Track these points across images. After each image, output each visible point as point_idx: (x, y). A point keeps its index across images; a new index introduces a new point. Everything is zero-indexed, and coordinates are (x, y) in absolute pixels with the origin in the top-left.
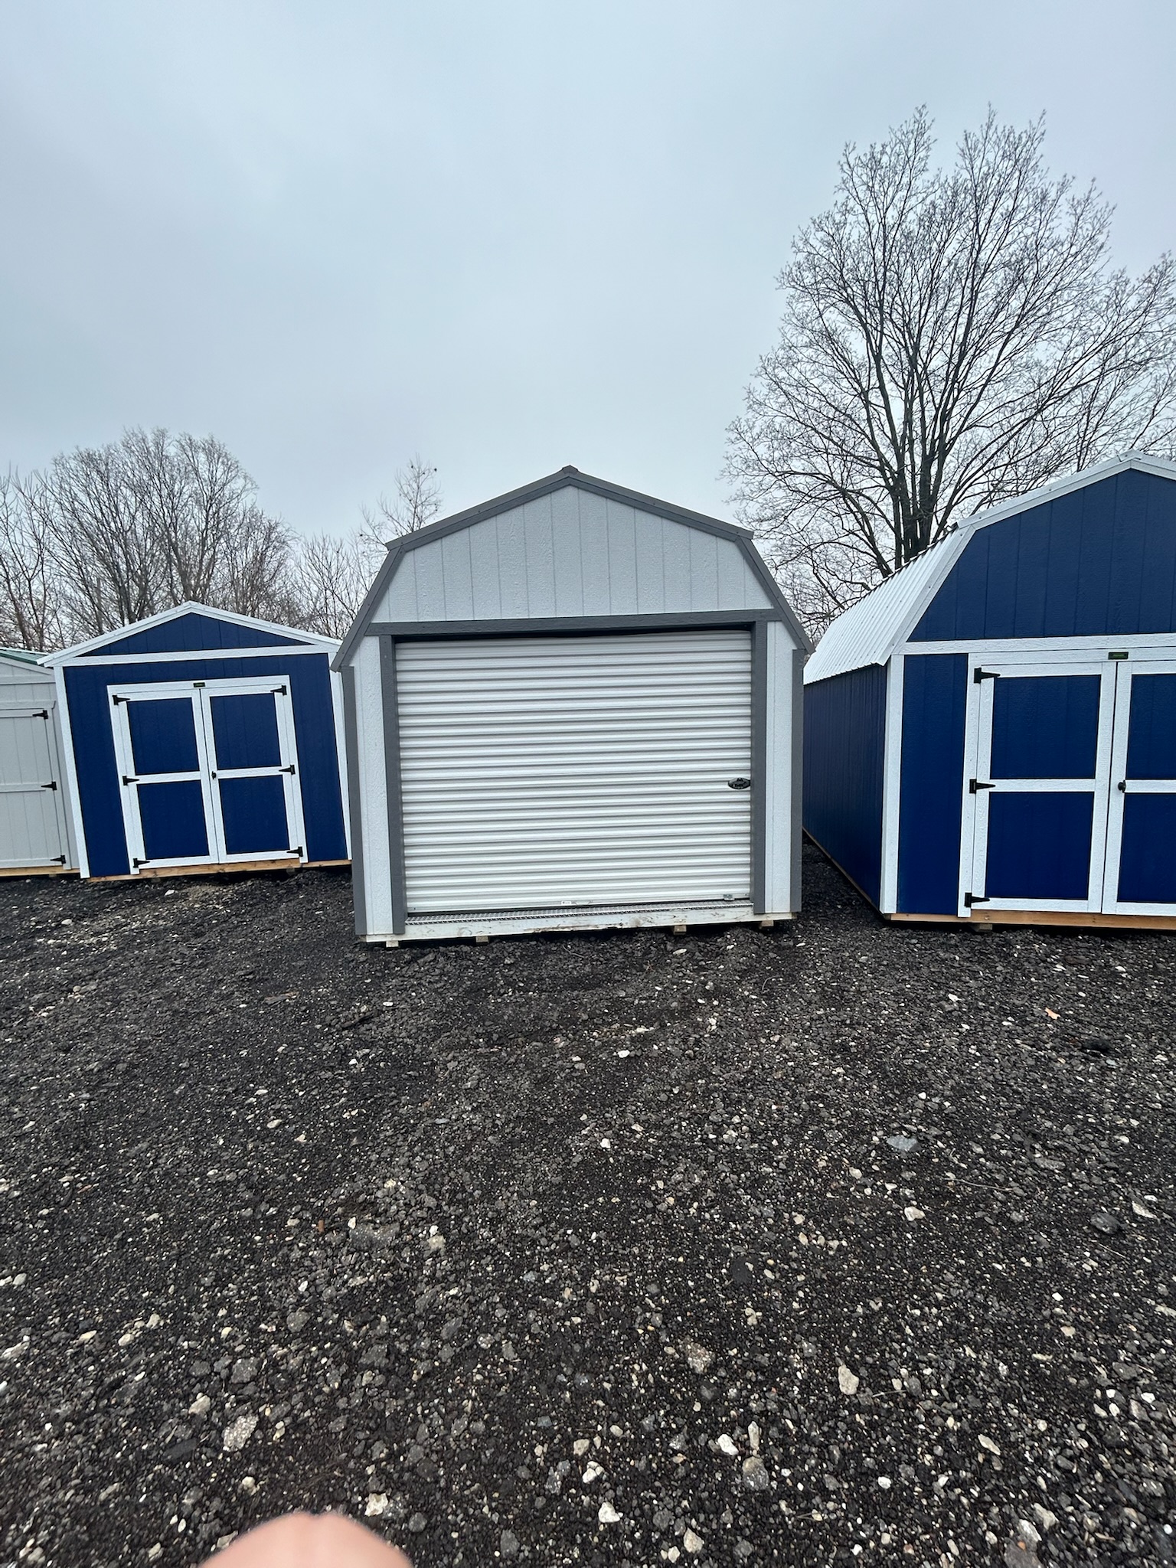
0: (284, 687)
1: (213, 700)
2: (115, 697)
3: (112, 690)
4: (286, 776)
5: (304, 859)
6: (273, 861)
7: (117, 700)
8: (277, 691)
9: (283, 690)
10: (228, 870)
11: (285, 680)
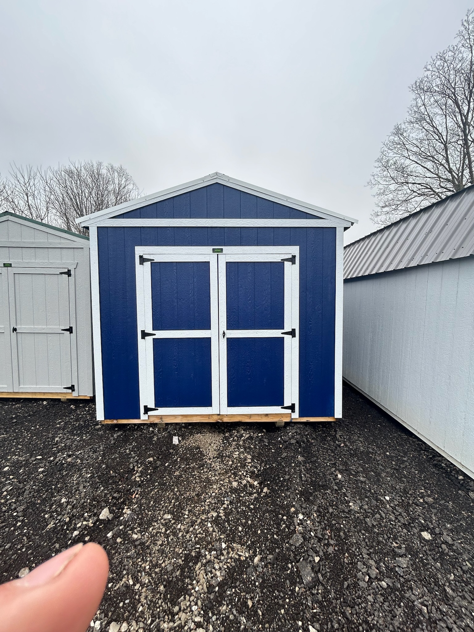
0: (294, 257)
1: (229, 265)
2: (141, 257)
3: (139, 251)
4: (287, 338)
5: (295, 416)
6: (267, 415)
7: (143, 260)
8: (287, 260)
9: (292, 260)
10: (226, 420)
11: (295, 250)
